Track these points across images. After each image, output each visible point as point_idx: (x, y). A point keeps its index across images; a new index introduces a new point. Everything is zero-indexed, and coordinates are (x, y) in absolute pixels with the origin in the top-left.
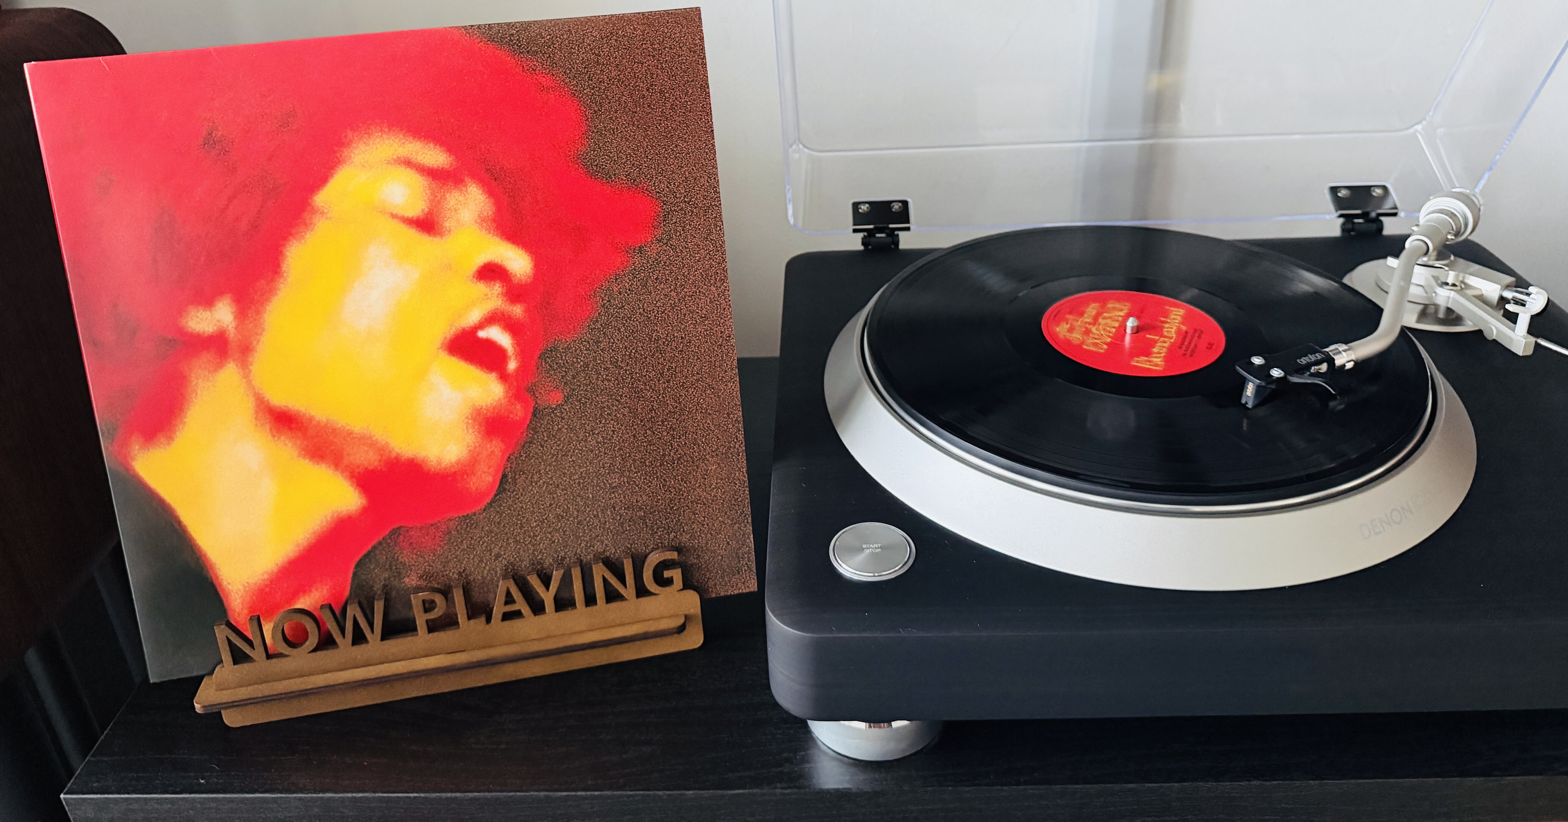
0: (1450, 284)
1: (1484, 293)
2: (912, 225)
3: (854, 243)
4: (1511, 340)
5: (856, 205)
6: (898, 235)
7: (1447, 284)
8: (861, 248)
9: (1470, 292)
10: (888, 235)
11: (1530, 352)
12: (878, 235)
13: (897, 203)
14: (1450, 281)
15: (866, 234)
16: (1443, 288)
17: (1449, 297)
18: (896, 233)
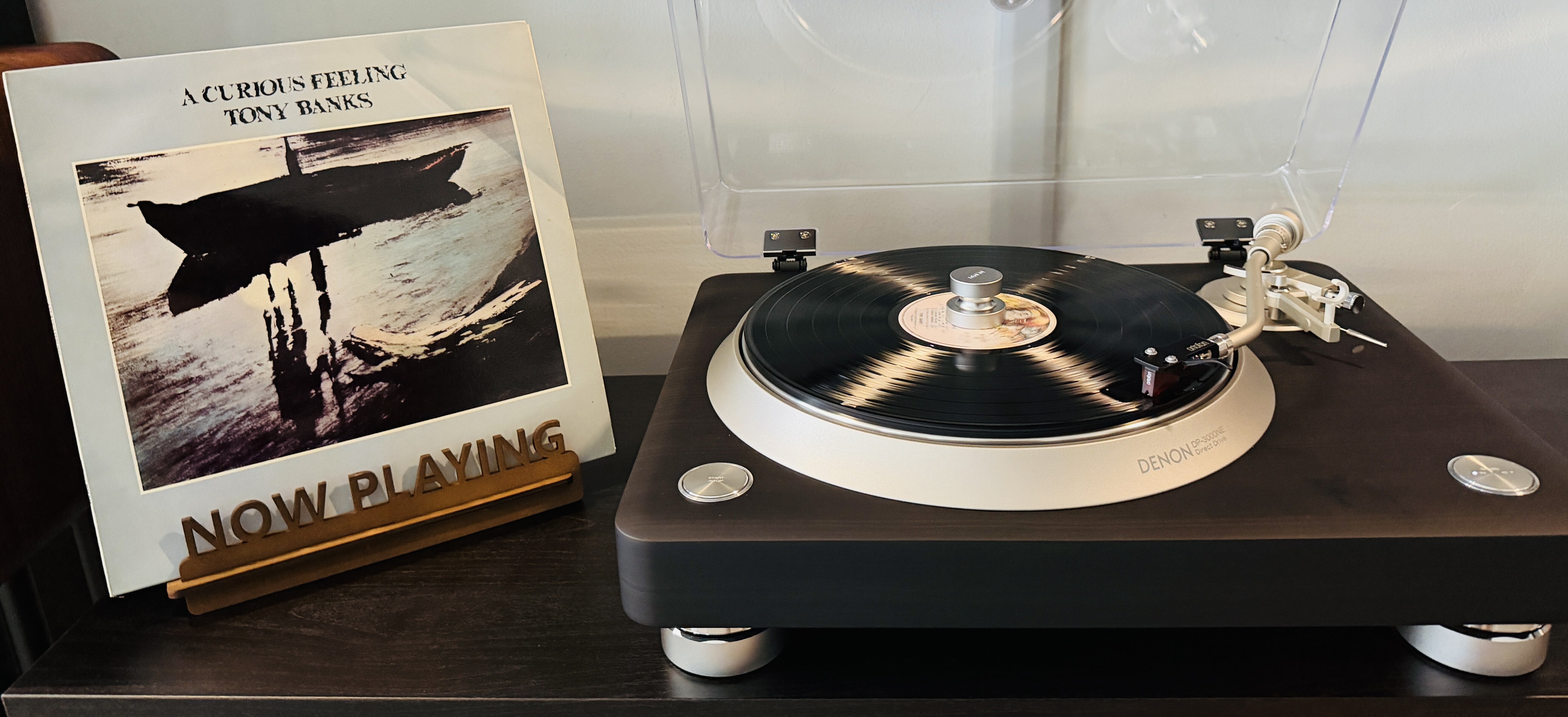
0: (1279, 287)
1: (1309, 295)
2: (817, 251)
3: (766, 266)
4: (1320, 328)
5: (768, 234)
6: (805, 259)
7: (1276, 287)
8: (773, 271)
9: (1296, 294)
10: (796, 261)
11: (1337, 339)
12: (788, 260)
13: (805, 232)
14: (1278, 284)
15: (776, 258)
16: (1273, 291)
17: (1277, 299)
18: (804, 257)
